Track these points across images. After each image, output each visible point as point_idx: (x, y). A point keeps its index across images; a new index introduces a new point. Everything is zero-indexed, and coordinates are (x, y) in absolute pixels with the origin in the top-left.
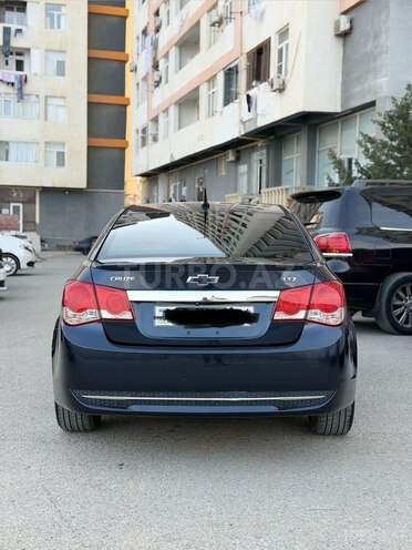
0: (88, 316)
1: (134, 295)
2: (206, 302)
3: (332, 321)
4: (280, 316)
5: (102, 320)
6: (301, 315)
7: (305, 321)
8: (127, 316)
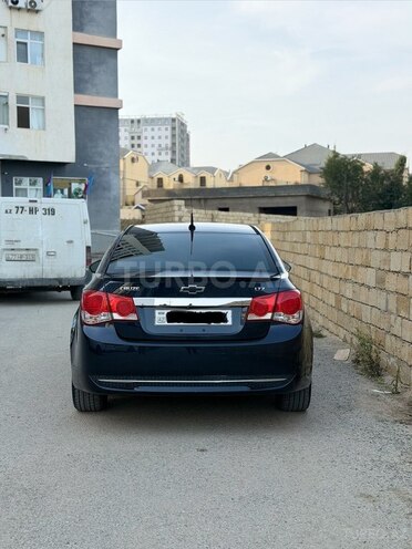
0: (103, 317)
1: (138, 301)
2: (191, 307)
3: (293, 321)
4: (252, 317)
5: (113, 322)
6: (268, 316)
7: (272, 321)
8: (133, 317)
